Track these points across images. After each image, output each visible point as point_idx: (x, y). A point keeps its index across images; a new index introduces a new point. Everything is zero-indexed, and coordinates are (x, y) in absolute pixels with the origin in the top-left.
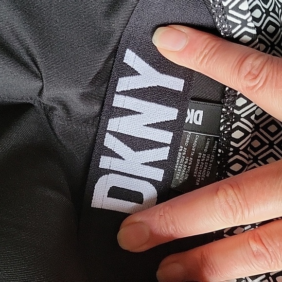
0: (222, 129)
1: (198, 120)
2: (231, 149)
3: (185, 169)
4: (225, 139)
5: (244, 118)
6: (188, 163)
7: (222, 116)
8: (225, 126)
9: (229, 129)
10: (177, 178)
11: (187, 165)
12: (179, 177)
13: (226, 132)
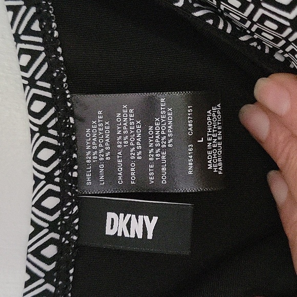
0: (76, 209)
1: (113, 219)
2: (57, 180)
3: (125, 128)
4: (69, 193)
5: (44, 228)
6: (122, 138)
7: (77, 228)
8: (70, 213)
9: (64, 209)
10: (131, 111)
11: (123, 135)
12: (128, 113)
13: (69, 204)
